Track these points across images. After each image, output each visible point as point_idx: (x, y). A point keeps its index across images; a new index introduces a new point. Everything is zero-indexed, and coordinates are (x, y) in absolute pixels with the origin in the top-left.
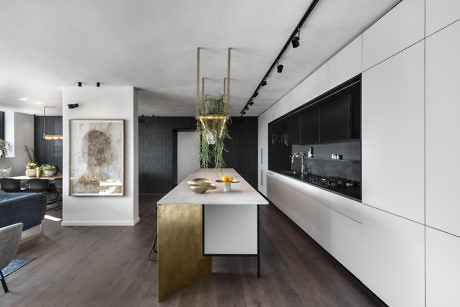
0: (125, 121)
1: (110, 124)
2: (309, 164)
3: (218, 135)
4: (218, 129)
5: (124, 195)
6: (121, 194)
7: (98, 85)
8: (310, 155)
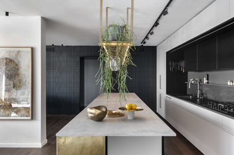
0: (32, 49)
1: (19, 52)
2: (205, 89)
3: (121, 62)
4: (121, 56)
5: (32, 118)
6: (30, 118)
7: (7, 14)
8: (205, 81)
